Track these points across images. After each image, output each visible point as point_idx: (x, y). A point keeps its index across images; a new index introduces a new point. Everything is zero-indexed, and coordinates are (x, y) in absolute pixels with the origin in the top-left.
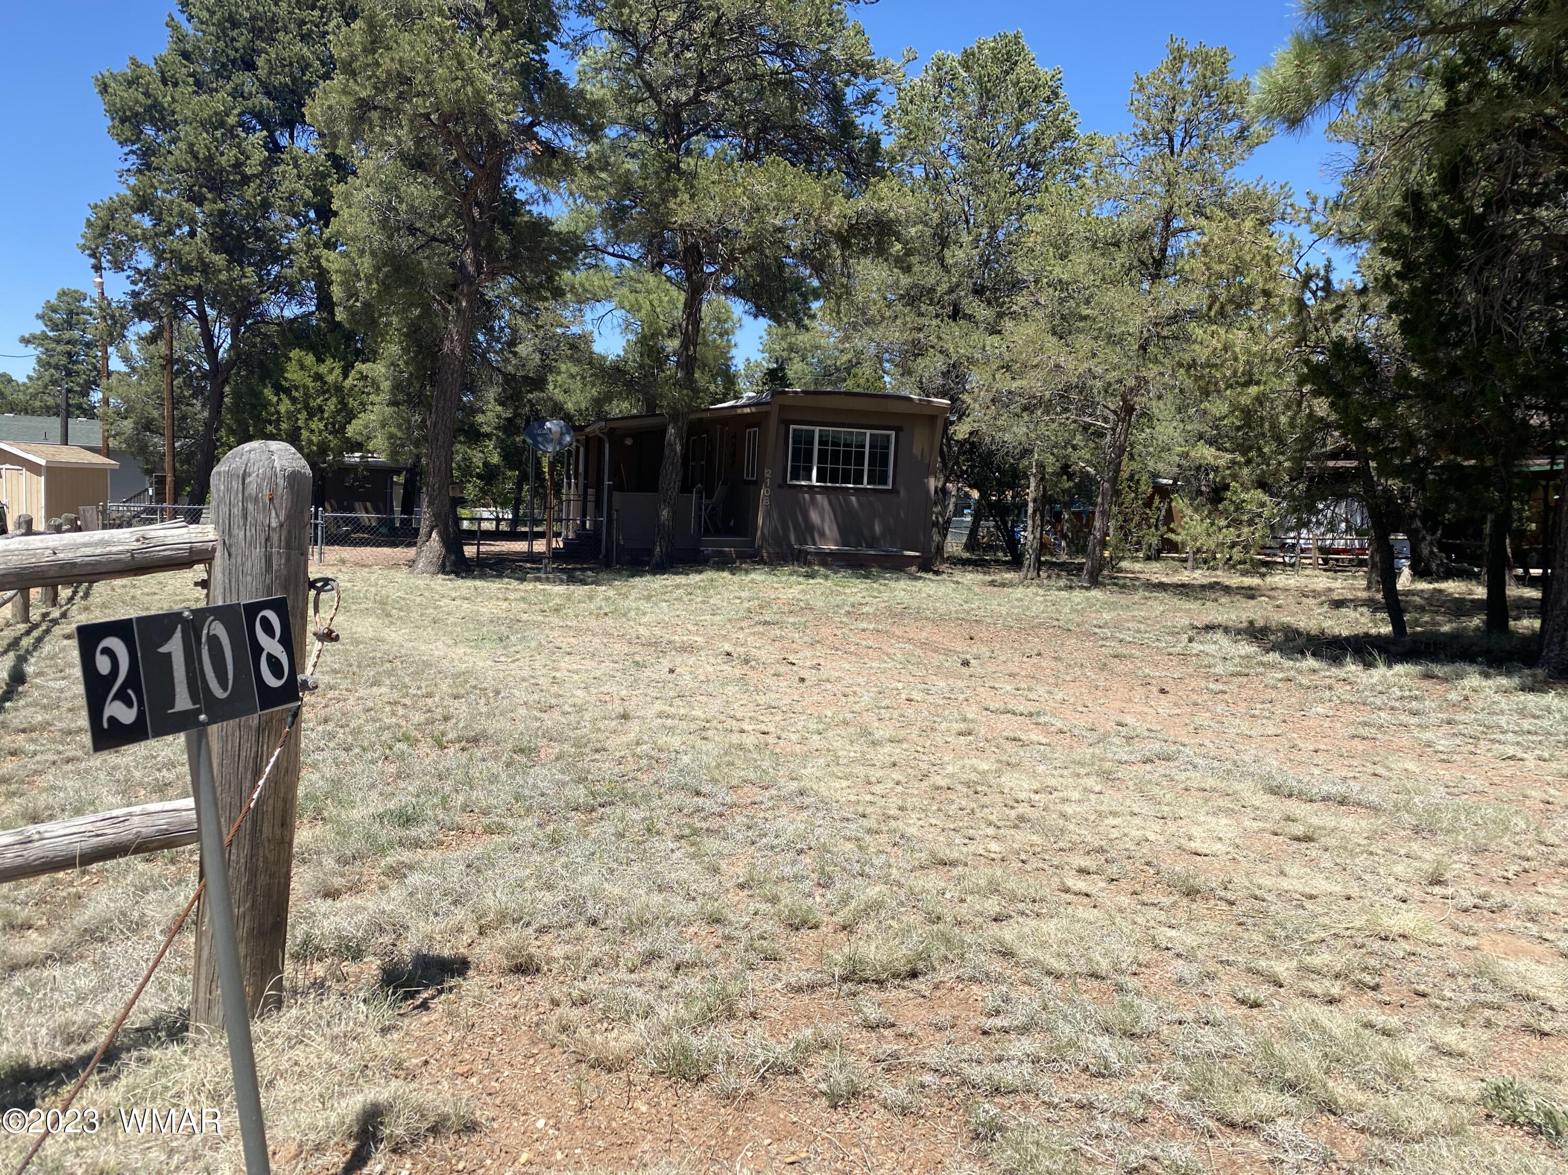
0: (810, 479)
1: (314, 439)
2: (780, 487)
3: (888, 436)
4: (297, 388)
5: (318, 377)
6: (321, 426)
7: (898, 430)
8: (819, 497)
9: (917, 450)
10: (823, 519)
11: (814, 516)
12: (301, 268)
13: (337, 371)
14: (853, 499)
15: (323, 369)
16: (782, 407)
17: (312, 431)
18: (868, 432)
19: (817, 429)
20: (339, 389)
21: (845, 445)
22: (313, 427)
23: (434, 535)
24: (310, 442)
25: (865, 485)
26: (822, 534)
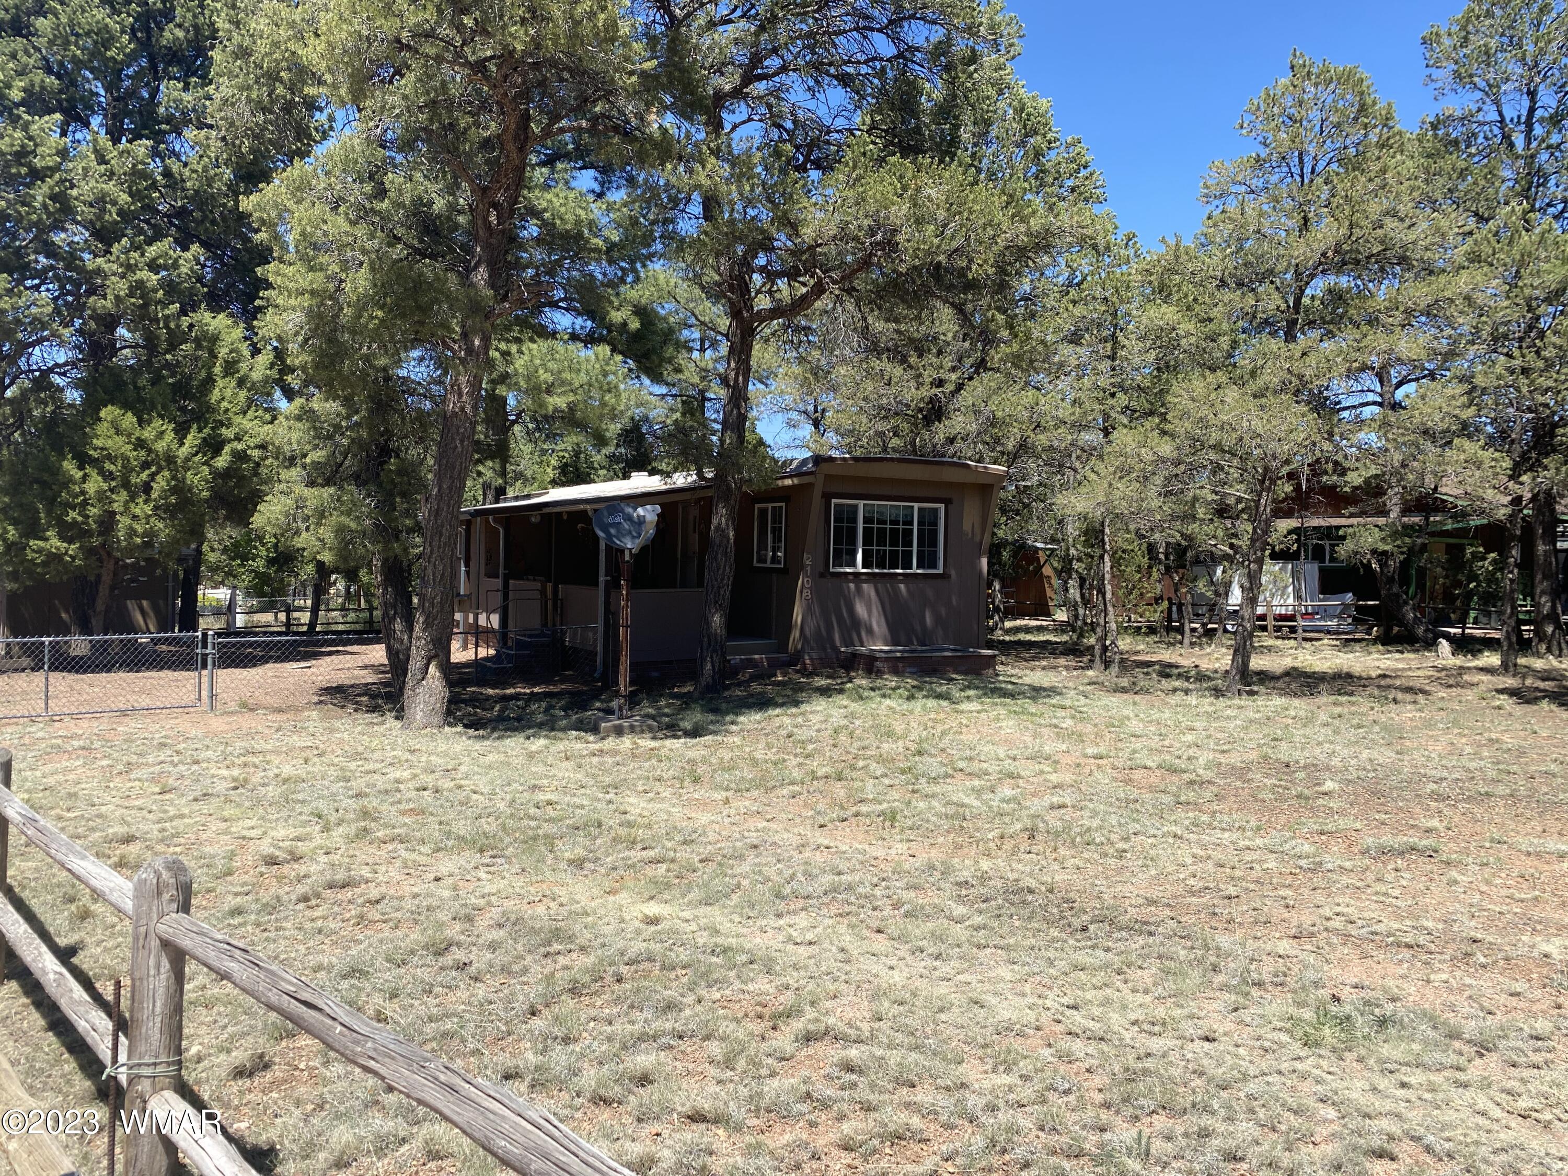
0: (853, 564)
1: (139, 528)
2: (822, 575)
3: (936, 511)
4: (110, 458)
5: (140, 444)
6: (148, 510)
7: (947, 502)
8: (865, 586)
9: (967, 526)
10: (870, 612)
11: (861, 610)
12: (117, 297)
13: (170, 436)
14: (902, 586)
15: (148, 434)
16: (828, 477)
17: (135, 517)
18: (916, 505)
19: (861, 503)
20: (170, 459)
21: (892, 522)
22: (137, 511)
23: (432, 669)
24: (132, 532)
25: (915, 570)
26: (870, 631)
